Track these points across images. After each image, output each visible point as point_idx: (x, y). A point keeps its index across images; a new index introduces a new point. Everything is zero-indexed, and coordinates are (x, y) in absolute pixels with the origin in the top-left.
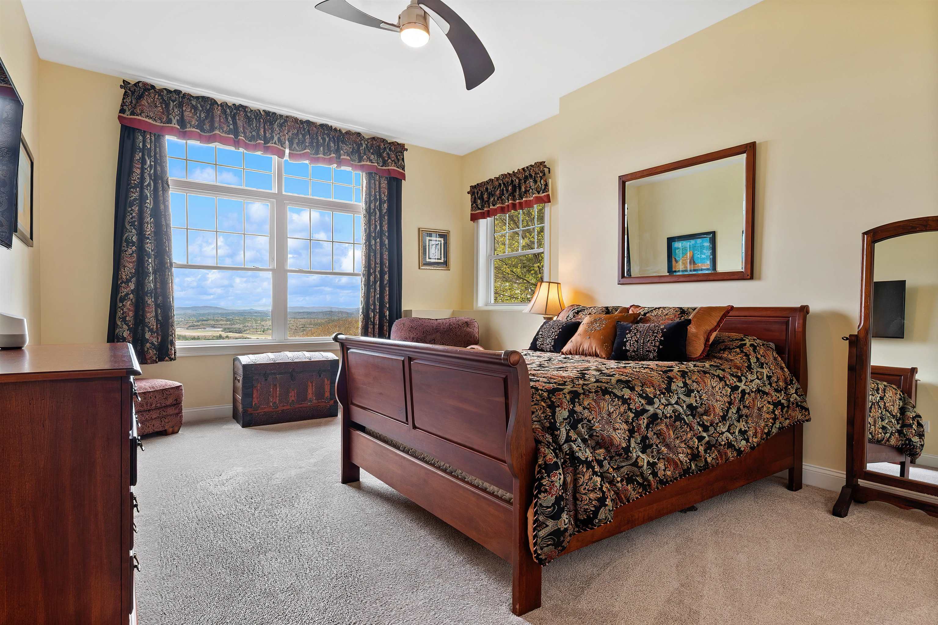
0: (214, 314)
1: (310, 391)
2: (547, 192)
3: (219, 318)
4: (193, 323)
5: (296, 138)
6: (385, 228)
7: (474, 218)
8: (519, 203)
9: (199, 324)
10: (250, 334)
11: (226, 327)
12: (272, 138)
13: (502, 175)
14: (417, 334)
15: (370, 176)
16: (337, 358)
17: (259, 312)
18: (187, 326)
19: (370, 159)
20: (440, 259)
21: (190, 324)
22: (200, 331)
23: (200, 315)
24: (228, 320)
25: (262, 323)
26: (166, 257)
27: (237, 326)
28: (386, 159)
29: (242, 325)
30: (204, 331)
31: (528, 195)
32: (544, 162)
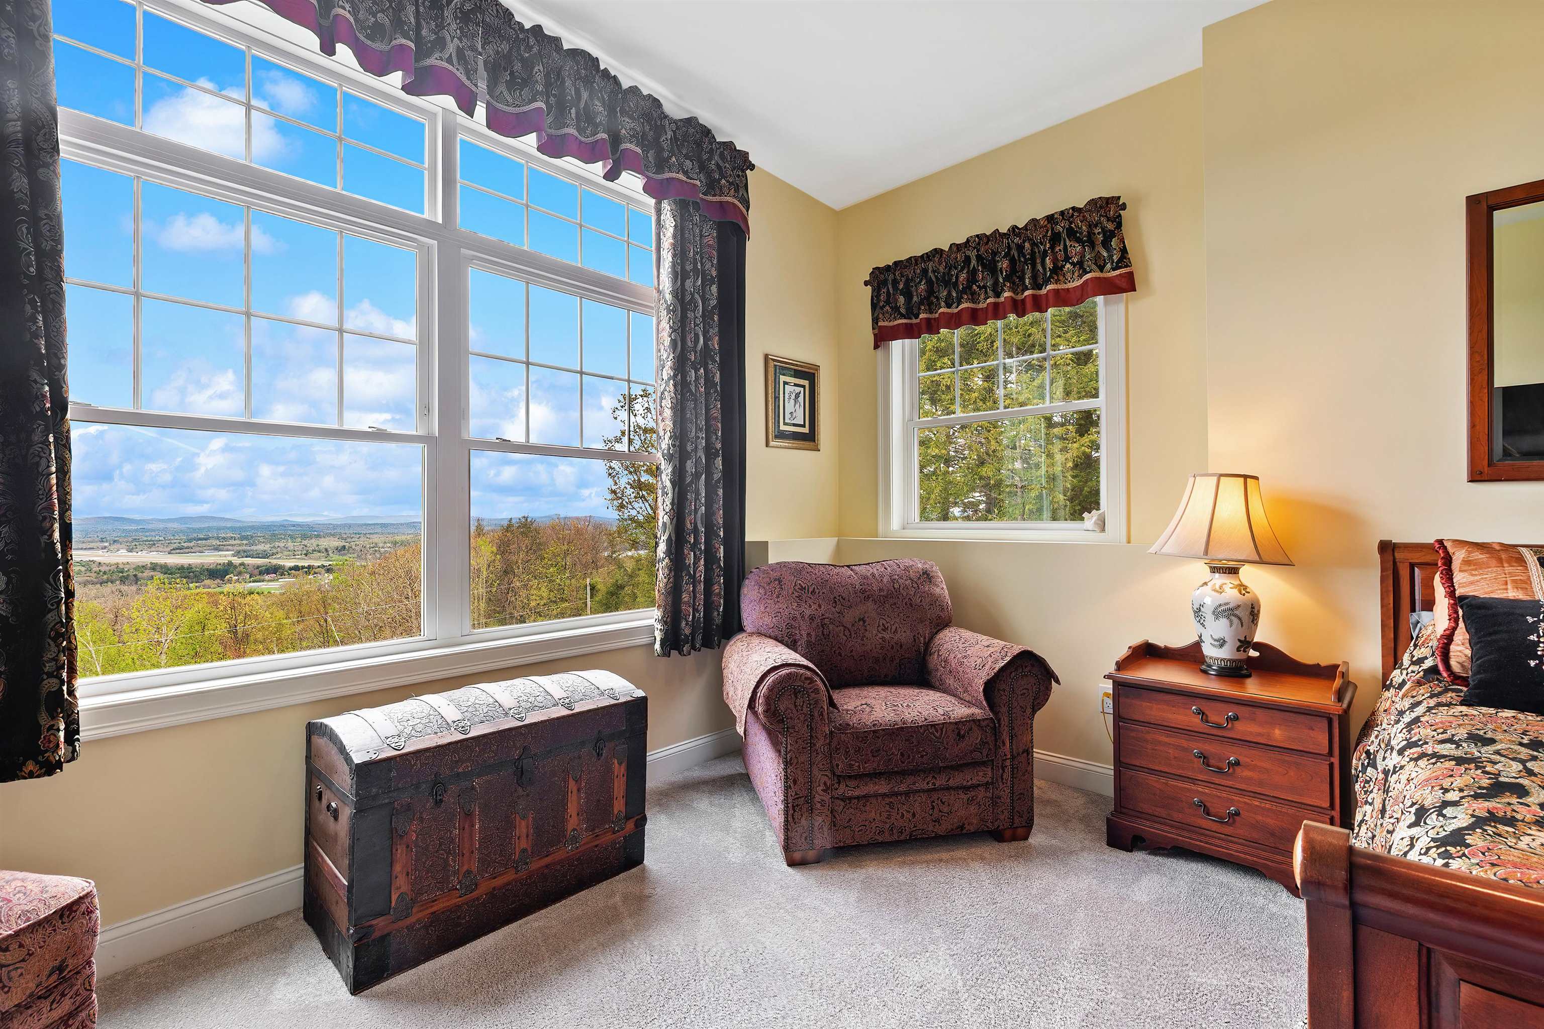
0: (219, 529)
1: (572, 808)
2: (1127, 266)
3: (228, 535)
4: (180, 543)
5: (505, 70)
6: (715, 344)
7: (882, 338)
8: (1034, 296)
9: (192, 544)
10: (283, 559)
11: (241, 548)
12: (441, 44)
13: (977, 236)
14: (820, 606)
15: (683, 210)
16: (640, 693)
17: (299, 525)
18: (169, 549)
19: (683, 169)
20: (804, 426)
21: (175, 546)
22: (193, 556)
23: (194, 530)
24: (243, 538)
25: (305, 542)
26: (35, 375)
27: (261, 547)
28: (717, 177)
29: (268, 545)
30: (200, 556)
31: (1061, 278)
32: (1119, 198)
